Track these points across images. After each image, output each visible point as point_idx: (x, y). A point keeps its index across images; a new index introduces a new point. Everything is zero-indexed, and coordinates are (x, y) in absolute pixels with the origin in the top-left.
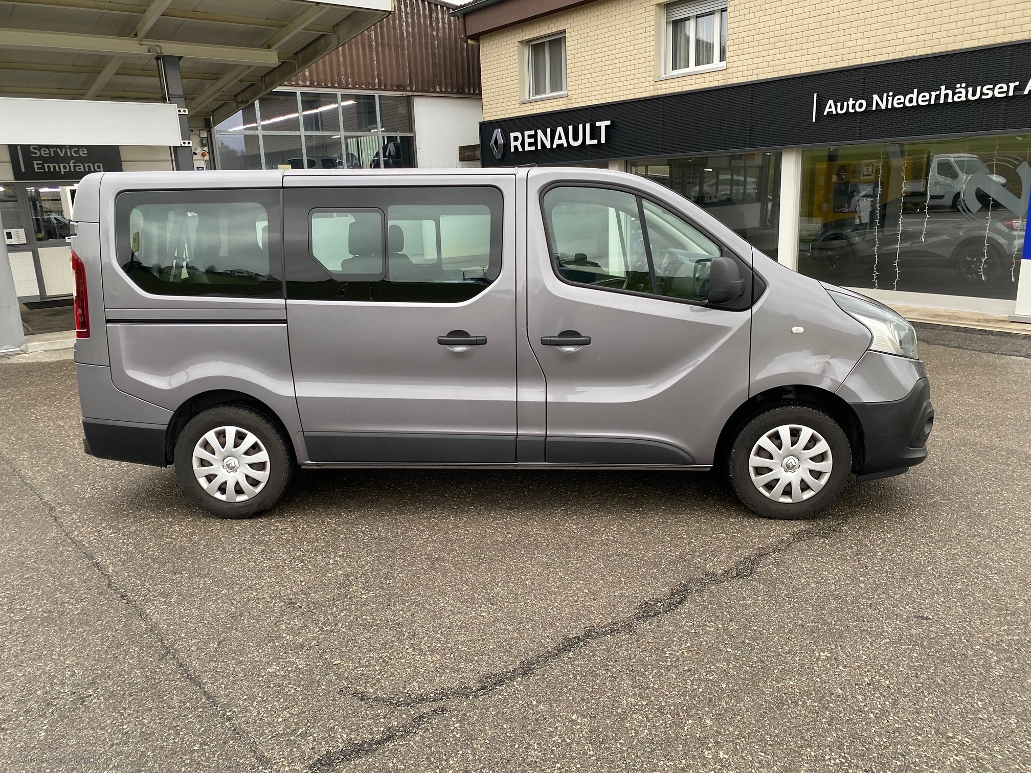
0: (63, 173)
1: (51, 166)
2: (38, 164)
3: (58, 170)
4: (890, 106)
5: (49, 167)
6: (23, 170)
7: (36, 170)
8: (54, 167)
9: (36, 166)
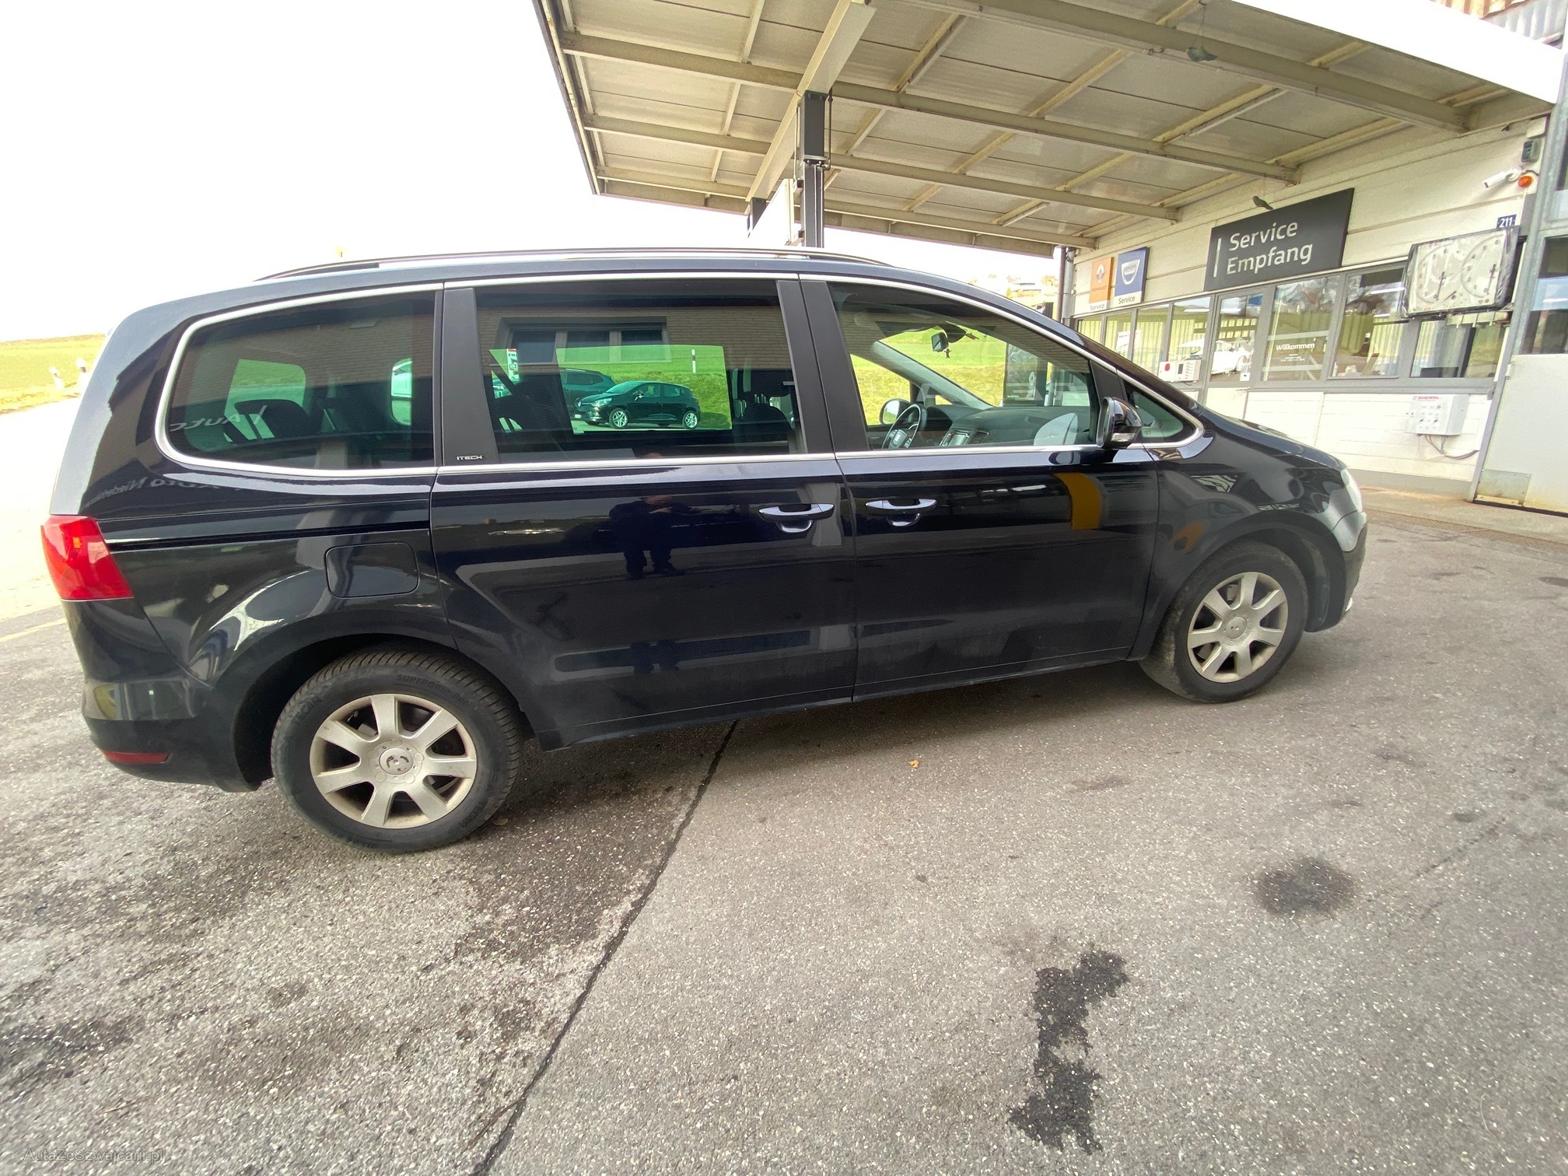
0: (1256, 272)
1: (1246, 261)
2: (1232, 262)
3: (1252, 268)
5: (1243, 264)
6: (1215, 275)
7: (1229, 272)
8: (1249, 262)
9: (1230, 266)
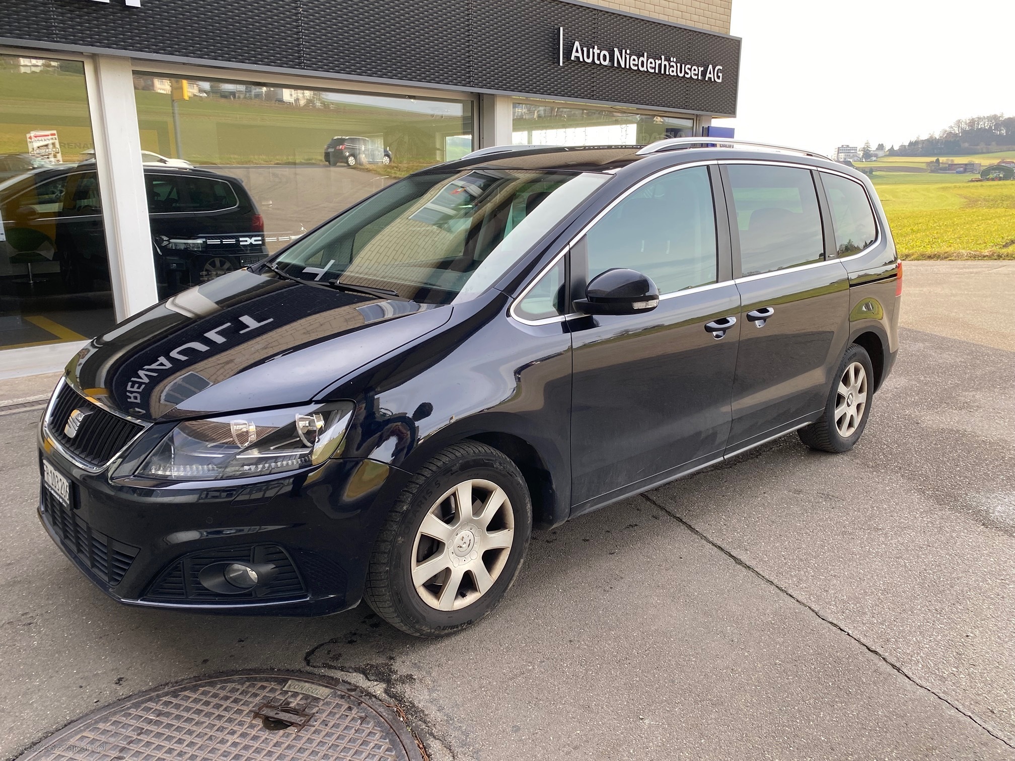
4: (628, 67)
